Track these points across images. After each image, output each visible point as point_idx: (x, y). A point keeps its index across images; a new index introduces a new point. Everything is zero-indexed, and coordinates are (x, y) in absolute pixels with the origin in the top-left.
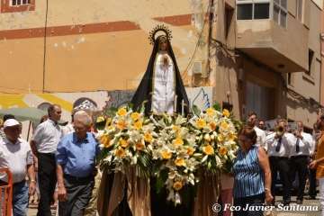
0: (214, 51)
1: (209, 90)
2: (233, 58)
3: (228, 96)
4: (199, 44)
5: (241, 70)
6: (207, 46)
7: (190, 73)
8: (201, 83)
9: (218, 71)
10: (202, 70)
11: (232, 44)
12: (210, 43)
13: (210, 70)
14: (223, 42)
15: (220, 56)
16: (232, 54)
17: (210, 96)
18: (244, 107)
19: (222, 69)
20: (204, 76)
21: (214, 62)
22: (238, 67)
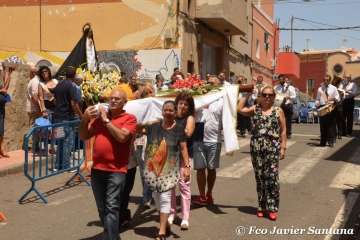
0: (181, 21)
1: (178, 51)
2: (194, 26)
3: (191, 56)
4: (169, 14)
5: (199, 35)
7: (163, 38)
8: (172, 46)
9: (184, 36)
10: (172, 36)
11: (193, 15)
12: (178, 15)
13: (178, 36)
14: (187, 13)
15: (185, 24)
16: (194, 23)
17: (179, 56)
18: (201, 63)
19: (187, 34)
20: (174, 41)
21: (181, 29)
22: (197, 33)
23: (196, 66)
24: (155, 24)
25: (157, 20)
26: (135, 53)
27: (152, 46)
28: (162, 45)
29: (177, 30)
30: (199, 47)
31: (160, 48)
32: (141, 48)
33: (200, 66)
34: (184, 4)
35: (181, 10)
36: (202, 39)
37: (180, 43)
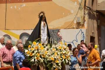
0: (87, 12)
1: (84, 30)
2: (95, 15)
3: (93, 33)
4: (80, 8)
5: (99, 21)
6: (83, 9)
7: (75, 22)
8: (80, 27)
9: (88, 21)
10: (81, 21)
11: (95, 8)
12: (85, 8)
13: (85, 21)
14: (91, 8)
15: (89, 14)
16: (95, 13)
17: (85, 33)
18: (100, 38)
19: (90, 20)
20: (82, 23)
21: (87, 17)
22: (98, 19)
23: (96, 40)
24: (71, 14)
25: (72, 12)
26: (58, 31)
27: (69, 27)
28: (75, 27)
29: (84, 17)
30: (99, 28)
31: (74, 28)
32: (62, 28)
33: (99, 40)
34: (89, 2)
35: (87, 5)
36: (101, 23)
37: (86, 25)
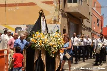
0: (60, 13)
1: (59, 25)
2: (66, 15)
3: (65, 27)
4: (56, 10)
5: (68, 19)
6: (58, 11)
7: (53, 20)
8: (56, 23)
9: (61, 18)
11: (66, 10)
12: (59, 10)
13: (59, 19)
14: (63, 10)
15: (62, 14)
16: (66, 14)
17: (59, 27)
18: (69, 30)
19: (63, 18)
20: (57, 20)
21: (60, 16)
22: (68, 18)
23: (67, 31)
24: (50, 14)
25: (51, 13)
27: (49, 23)
28: (53, 22)
30: (68, 23)
31: (52, 24)
33: (69, 31)
34: (62, 6)
35: (60, 8)
36: (70, 20)
37: (60, 21)
